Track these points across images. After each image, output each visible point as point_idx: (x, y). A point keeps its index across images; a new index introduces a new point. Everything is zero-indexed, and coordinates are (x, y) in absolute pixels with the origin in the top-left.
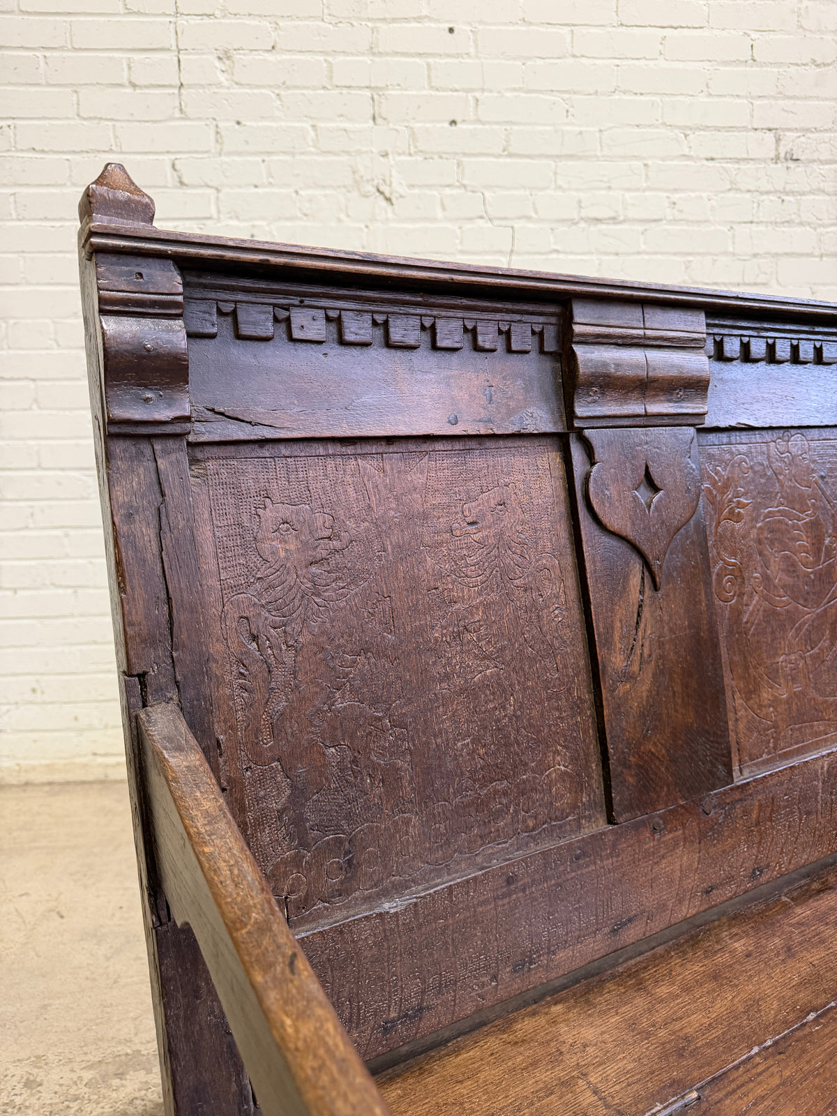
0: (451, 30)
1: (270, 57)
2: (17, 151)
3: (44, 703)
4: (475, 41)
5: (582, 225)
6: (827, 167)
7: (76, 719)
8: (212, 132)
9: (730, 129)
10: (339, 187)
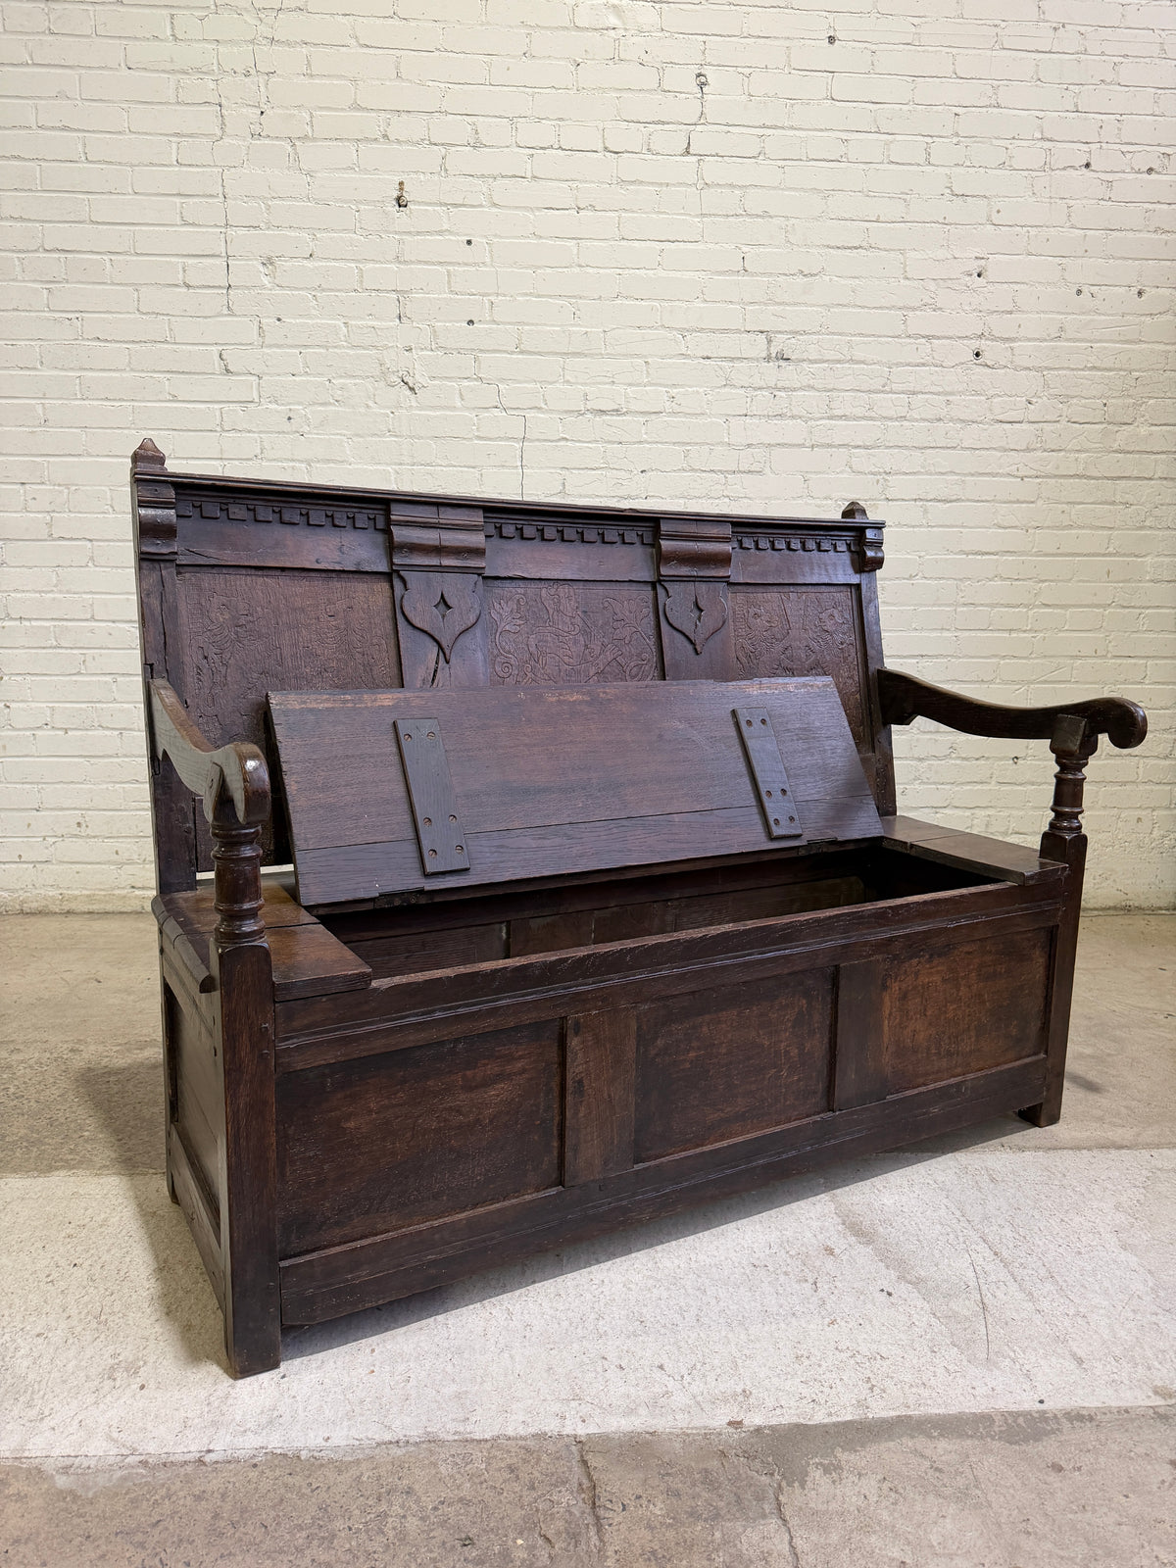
0: (469, 242)
1: (308, 264)
2: (83, 339)
3: (88, 836)
4: (491, 251)
5: (589, 416)
6: (817, 365)
7: (117, 853)
8: (256, 328)
9: (726, 331)
10: (368, 377)
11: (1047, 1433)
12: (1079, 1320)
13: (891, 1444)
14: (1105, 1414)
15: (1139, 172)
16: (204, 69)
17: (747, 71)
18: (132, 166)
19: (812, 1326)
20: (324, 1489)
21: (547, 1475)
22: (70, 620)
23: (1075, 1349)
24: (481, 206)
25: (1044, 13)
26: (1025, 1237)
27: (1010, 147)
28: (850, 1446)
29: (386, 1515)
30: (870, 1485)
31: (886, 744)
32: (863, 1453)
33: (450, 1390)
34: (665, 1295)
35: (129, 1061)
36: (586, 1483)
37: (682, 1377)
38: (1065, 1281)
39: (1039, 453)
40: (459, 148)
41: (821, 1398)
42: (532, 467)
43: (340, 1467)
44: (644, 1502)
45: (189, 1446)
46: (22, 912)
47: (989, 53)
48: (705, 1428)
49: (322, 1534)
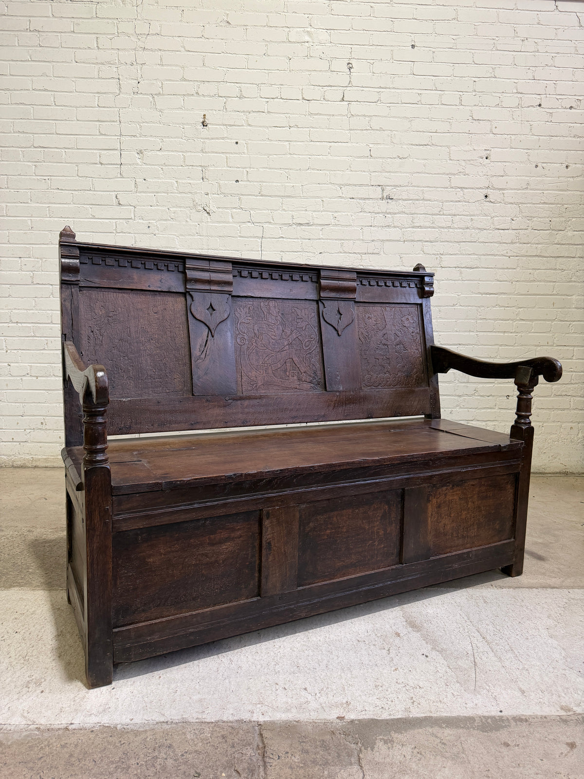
0: (237, 143)
1: (158, 153)
2: (51, 189)
3: (46, 429)
4: (247, 148)
5: (294, 226)
6: (406, 202)
7: (60, 438)
8: (134, 183)
9: (361, 185)
10: (187, 207)
11: (503, 727)
12: (524, 671)
13: (420, 730)
14: (534, 718)
15: (566, 108)
16: (111, 62)
17: (372, 62)
18: (76, 107)
19: (385, 671)
20: (127, 744)
21: (241, 741)
22: (41, 323)
23: (521, 686)
24: (243, 126)
25: (517, 33)
26: (499, 631)
27: (501, 96)
28: (399, 731)
29: (157, 757)
30: (407, 750)
31: (435, 383)
32: (405, 735)
33: (196, 697)
34: (311, 653)
35: (56, 537)
36: (261, 745)
37: (316, 694)
38: (519, 652)
39: (518, 245)
40: (233, 99)
41: (386, 707)
42: (266, 251)
43: (136, 733)
44: (290, 755)
45: (63, 721)
46: (13, 466)
47: (490, 52)
48: (325, 719)
49: (123, 766)
